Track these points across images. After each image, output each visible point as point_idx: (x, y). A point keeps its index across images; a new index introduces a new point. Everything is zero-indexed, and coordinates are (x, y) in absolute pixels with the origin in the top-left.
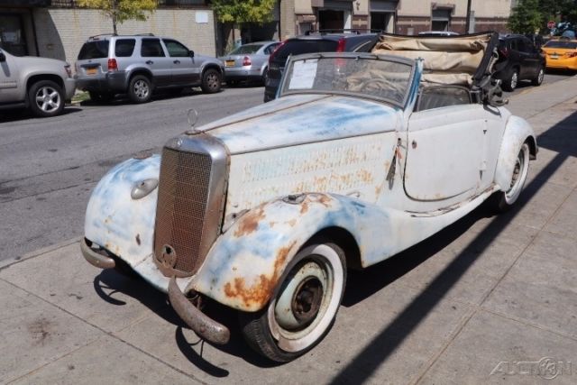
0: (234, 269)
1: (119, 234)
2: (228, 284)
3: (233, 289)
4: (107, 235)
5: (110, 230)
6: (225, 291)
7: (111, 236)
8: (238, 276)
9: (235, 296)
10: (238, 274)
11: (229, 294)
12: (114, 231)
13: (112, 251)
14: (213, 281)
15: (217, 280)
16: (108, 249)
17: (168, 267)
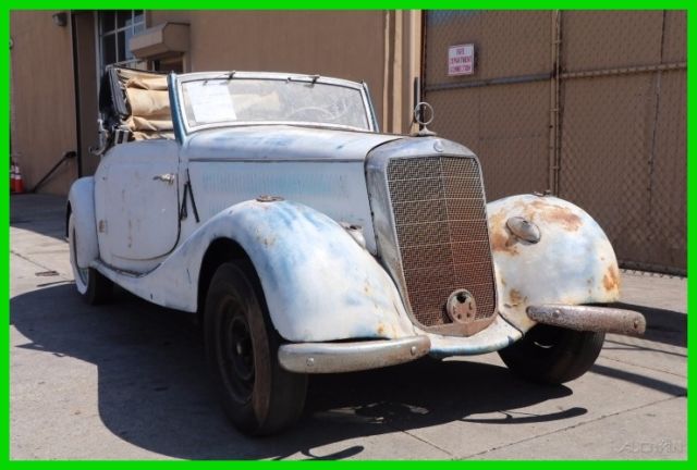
1: (385, 307)
2: (605, 278)
4: (376, 312)
5: (376, 304)
6: (605, 286)
7: (381, 312)
9: (613, 286)
11: (608, 287)
12: (380, 303)
13: (389, 336)
14: (589, 282)
15: (593, 278)
16: (383, 334)
17: (468, 321)
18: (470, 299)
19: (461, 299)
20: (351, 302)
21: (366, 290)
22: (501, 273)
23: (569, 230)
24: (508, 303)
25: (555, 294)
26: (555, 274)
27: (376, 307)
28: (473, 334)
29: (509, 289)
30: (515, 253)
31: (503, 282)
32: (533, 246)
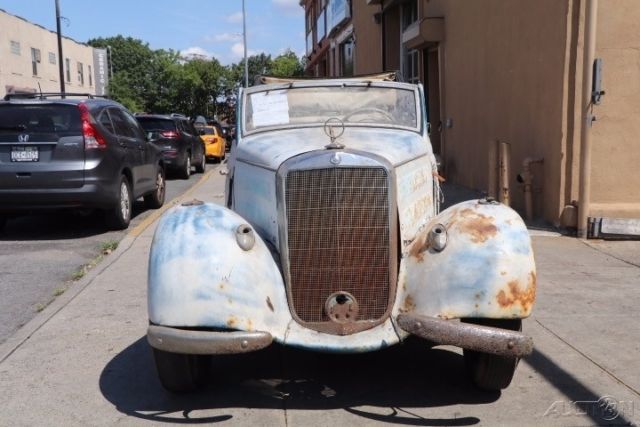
0: (503, 274)
1: (245, 302)
2: (502, 293)
3: (509, 295)
4: (229, 306)
5: (231, 299)
6: (499, 302)
7: (235, 307)
8: (510, 280)
9: (512, 303)
10: (510, 278)
11: (504, 303)
12: (237, 299)
13: (240, 328)
14: (477, 296)
15: (483, 293)
16: (234, 326)
17: (345, 321)
18: (351, 301)
19: (341, 300)
20: (201, 296)
21: (222, 287)
22: (405, 278)
23: (475, 241)
24: (403, 309)
25: (439, 304)
26: (444, 284)
27: (230, 302)
28: (350, 333)
29: (406, 294)
30: (422, 260)
31: (404, 288)
32: (437, 255)
